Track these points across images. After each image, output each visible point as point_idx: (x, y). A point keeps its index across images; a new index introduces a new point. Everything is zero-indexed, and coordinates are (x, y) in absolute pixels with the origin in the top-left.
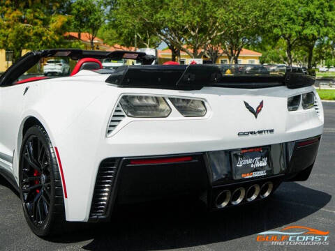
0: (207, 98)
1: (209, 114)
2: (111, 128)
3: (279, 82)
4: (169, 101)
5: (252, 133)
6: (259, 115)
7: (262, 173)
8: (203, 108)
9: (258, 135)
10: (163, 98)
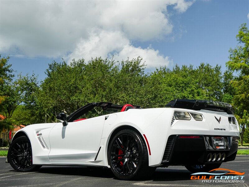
0: (203, 114)
1: (204, 120)
2: (173, 122)
3: (223, 110)
4: (190, 114)
5: (219, 129)
6: (220, 122)
7: (222, 148)
8: (201, 118)
9: (220, 130)
10: (188, 113)
